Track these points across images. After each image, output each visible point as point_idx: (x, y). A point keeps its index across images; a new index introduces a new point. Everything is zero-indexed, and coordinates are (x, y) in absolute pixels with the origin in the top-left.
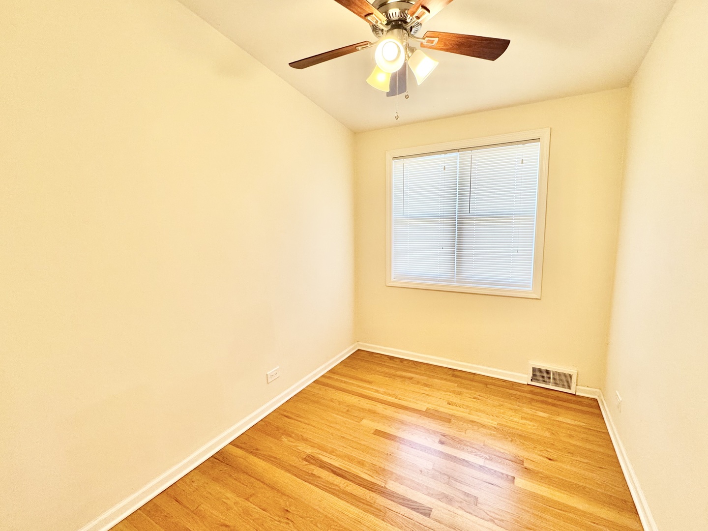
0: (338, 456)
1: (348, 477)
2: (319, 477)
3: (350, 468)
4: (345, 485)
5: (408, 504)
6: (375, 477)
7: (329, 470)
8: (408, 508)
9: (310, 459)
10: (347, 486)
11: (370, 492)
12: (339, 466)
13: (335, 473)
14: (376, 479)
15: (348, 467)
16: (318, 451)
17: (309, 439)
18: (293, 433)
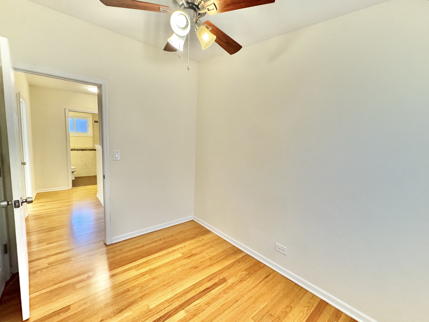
0: (220, 293)
1: (201, 294)
2: (208, 282)
3: (206, 297)
4: (197, 291)
5: (165, 317)
6: (193, 307)
7: (211, 286)
8: (163, 316)
9: (224, 280)
10: (195, 292)
11: (185, 301)
12: (211, 292)
13: (207, 289)
14: (191, 307)
15: (207, 297)
16: (228, 285)
17: (240, 283)
18: (249, 277)
